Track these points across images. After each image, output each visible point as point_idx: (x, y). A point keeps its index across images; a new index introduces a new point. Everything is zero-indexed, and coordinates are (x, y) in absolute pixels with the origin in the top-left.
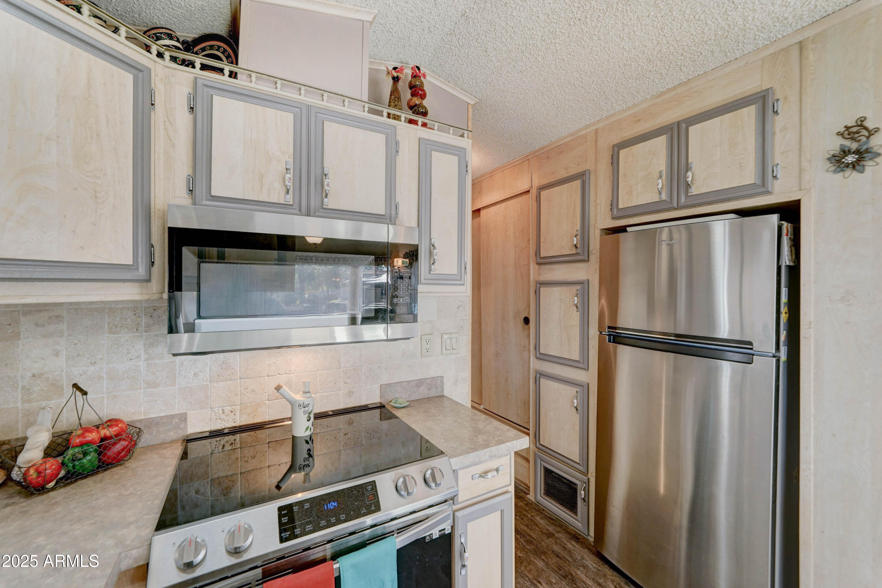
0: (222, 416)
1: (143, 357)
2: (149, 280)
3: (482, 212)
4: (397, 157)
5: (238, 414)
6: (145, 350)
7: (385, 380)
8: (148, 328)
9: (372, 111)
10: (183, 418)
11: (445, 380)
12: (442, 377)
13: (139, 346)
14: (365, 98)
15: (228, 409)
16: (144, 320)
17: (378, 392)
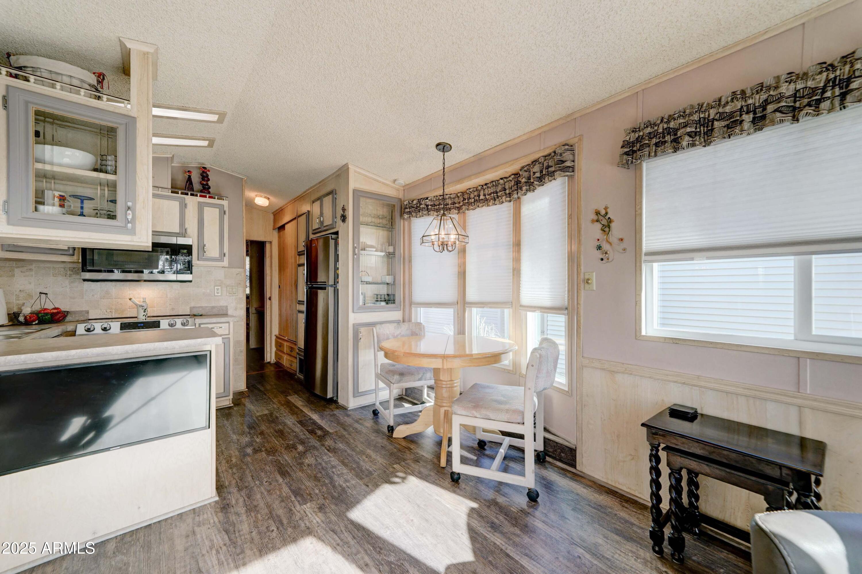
0: (106, 313)
1: (68, 287)
2: (74, 255)
3: (286, 226)
4: (186, 210)
5: (114, 313)
6: (69, 284)
7: (193, 304)
8: (70, 275)
9: (172, 192)
10: (87, 312)
11: (229, 308)
12: (227, 306)
13: (67, 282)
14: (170, 187)
15: (108, 310)
16: (69, 272)
17: (189, 310)
